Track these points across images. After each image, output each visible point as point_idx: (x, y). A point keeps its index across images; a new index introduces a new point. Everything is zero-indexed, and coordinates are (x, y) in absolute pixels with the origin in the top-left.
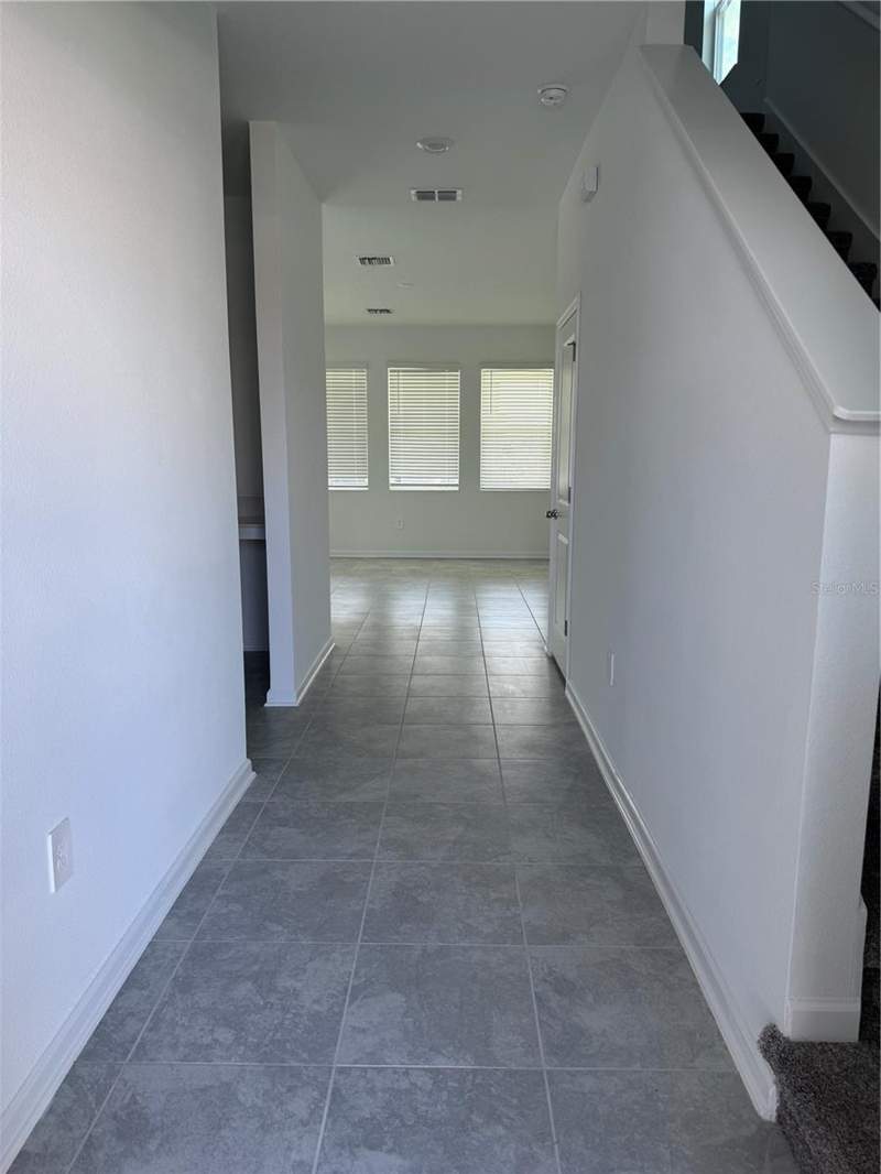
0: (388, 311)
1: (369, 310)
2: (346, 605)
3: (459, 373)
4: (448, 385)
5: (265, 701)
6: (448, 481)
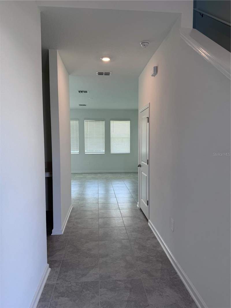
0: (85, 105)
1: (80, 105)
2: (75, 190)
3: (104, 122)
4: (101, 125)
5: (52, 233)
6: (102, 151)
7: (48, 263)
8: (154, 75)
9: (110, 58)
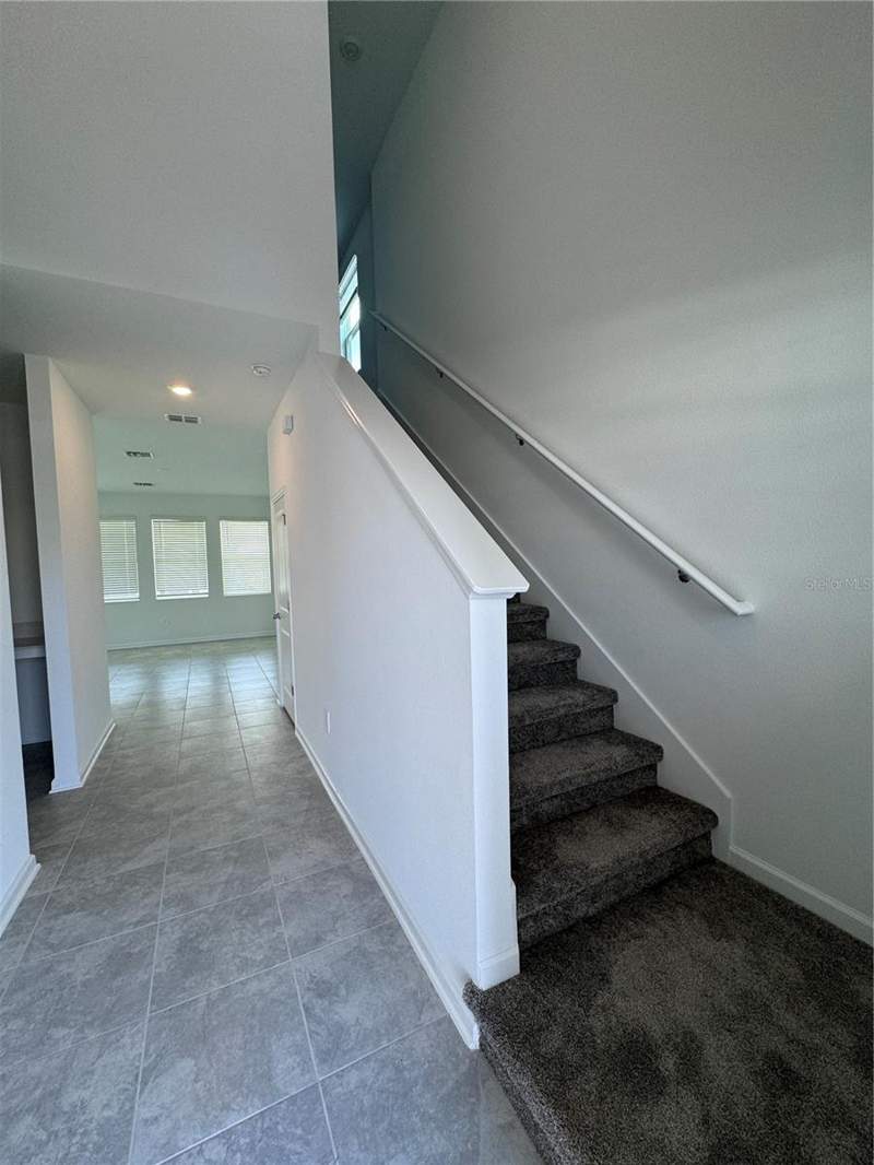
1: (136, 483)
2: (123, 689)
3: (204, 523)
4: (197, 530)
5: (50, 789)
6: (201, 592)
7: (31, 852)
8: (288, 432)
9: (192, 389)
